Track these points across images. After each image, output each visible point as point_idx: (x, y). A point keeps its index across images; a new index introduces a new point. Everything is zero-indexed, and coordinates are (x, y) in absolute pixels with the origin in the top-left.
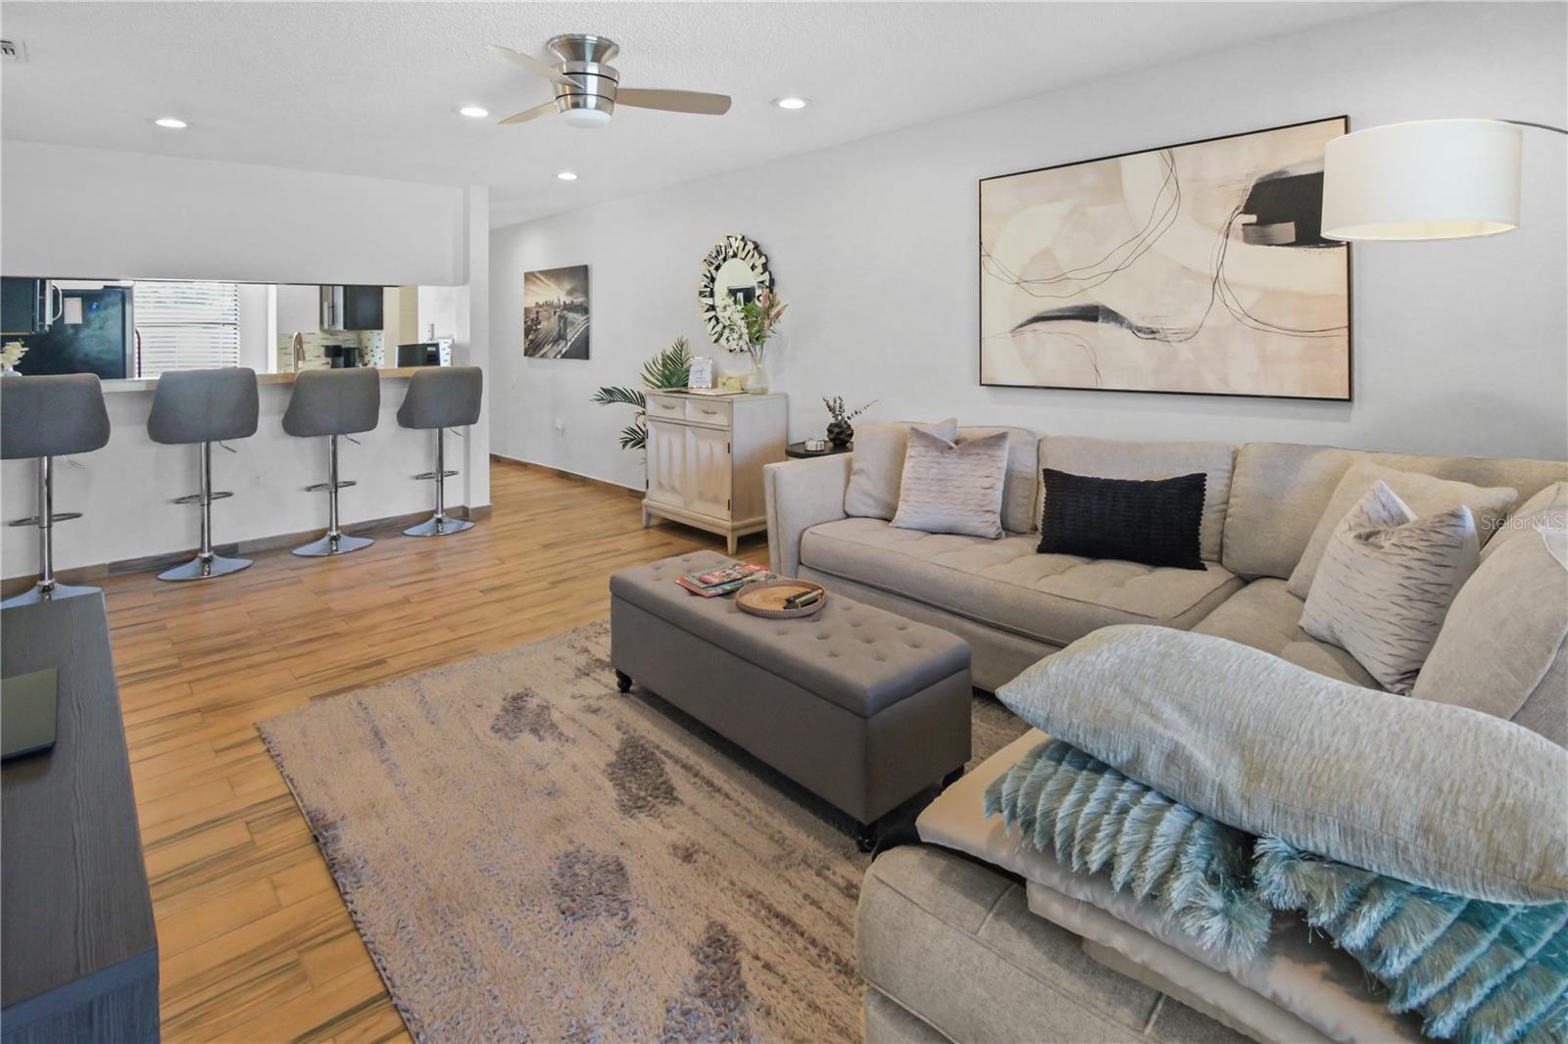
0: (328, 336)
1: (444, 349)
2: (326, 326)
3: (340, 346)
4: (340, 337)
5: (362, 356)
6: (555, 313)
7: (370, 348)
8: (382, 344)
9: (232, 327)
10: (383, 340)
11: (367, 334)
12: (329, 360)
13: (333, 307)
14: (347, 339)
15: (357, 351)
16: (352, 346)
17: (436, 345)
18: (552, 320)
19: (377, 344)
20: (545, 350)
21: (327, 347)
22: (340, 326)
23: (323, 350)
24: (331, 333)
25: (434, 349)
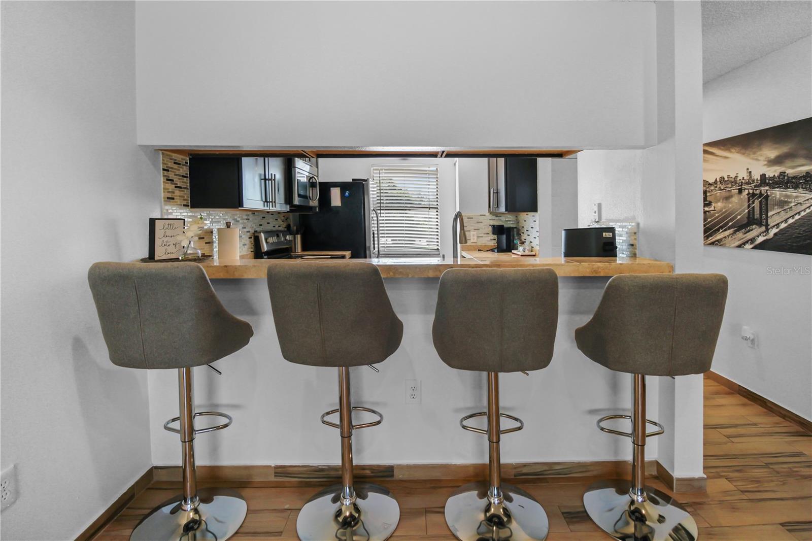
0: (494, 217)
1: (621, 236)
2: (492, 209)
3: (503, 226)
4: (503, 218)
5: (519, 235)
6: (740, 191)
7: (526, 228)
8: (537, 226)
9: (435, 210)
10: (537, 222)
11: (523, 216)
12: (495, 237)
13: (497, 193)
14: (508, 220)
15: (515, 229)
16: (512, 226)
17: (612, 230)
18: (735, 199)
19: (532, 225)
20: (719, 236)
21: (493, 226)
22: (503, 209)
23: (490, 228)
24: (497, 215)
25: (610, 235)
